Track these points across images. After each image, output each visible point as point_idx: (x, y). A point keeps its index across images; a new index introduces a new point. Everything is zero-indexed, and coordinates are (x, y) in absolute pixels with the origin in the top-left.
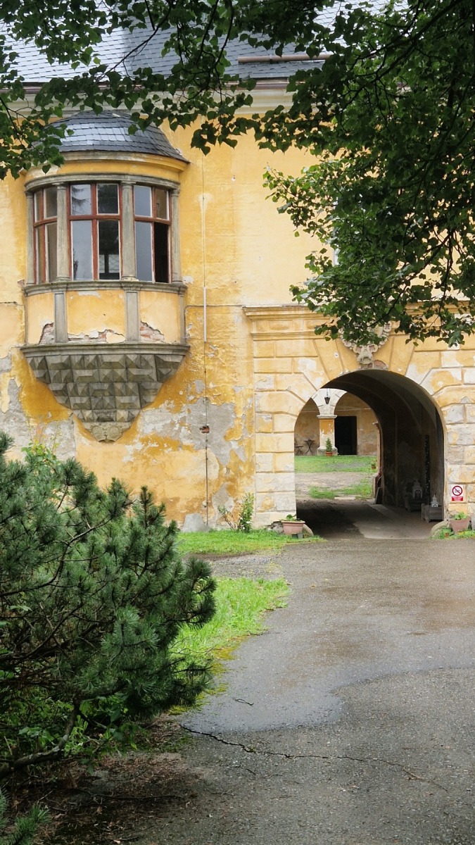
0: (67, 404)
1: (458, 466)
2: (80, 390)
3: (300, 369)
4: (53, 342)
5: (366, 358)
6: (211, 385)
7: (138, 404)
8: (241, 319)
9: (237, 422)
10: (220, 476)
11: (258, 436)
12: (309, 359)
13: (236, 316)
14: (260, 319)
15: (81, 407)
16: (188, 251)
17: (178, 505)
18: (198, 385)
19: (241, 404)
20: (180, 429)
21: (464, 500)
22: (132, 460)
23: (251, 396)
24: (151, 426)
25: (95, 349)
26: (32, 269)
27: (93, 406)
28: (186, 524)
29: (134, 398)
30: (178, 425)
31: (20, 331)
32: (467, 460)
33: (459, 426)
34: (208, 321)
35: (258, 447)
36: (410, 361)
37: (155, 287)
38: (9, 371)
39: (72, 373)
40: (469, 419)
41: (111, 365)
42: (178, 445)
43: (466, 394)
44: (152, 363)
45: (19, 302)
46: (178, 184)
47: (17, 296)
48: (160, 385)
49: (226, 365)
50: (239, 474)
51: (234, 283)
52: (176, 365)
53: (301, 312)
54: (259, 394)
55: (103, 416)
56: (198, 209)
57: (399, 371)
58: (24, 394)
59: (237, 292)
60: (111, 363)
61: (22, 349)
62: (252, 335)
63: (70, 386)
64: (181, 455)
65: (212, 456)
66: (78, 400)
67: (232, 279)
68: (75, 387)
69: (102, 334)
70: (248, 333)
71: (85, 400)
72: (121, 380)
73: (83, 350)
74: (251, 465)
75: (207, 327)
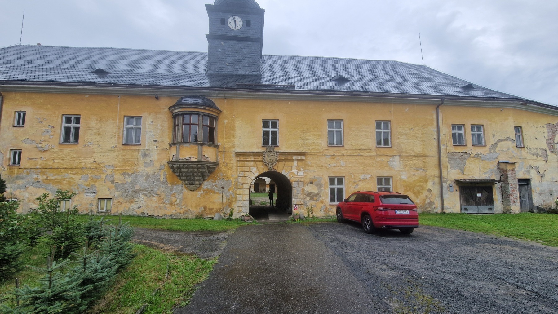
0: (181, 179)
1: (296, 199)
2: (183, 175)
3: (251, 170)
4: (175, 160)
5: (270, 168)
6: (225, 175)
7: (202, 180)
8: (234, 156)
9: (232, 185)
10: (226, 201)
11: (238, 190)
12: (254, 168)
13: (233, 155)
14: (240, 155)
15: (184, 180)
16: (220, 136)
17: (213, 210)
18: (221, 175)
19: (234, 180)
20: (215, 187)
21: (298, 209)
22: (200, 196)
23: (237, 178)
24: (206, 186)
25: (188, 163)
26: (173, 139)
27: (188, 180)
28: (215, 216)
29: (201, 178)
30: (214, 186)
31: (168, 157)
32: (299, 198)
33: (297, 188)
34: (225, 156)
35: (238, 193)
36: (283, 169)
37: (208, 145)
38: (164, 169)
39: (181, 170)
40: (299, 186)
41: (192, 168)
42: (214, 192)
43: (299, 179)
44: (206, 168)
45: (168, 149)
46: (218, 117)
47: (168, 147)
48: (209, 174)
49: (230, 169)
50: (232, 201)
51: (233, 145)
52: (214, 169)
53: (252, 154)
54: (239, 177)
55: (191, 183)
56: (223, 124)
57: (280, 172)
58: (168, 176)
59: (234, 148)
60: (192, 167)
61: (168, 162)
62: (238, 160)
63: (181, 174)
64: (215, 195)
65: (224, 195)
66: (183, 178)
67: (232, 144)
68: (182, 174)
69: (190, 158)
70: (236, 160)
71: (185, 178)
72: (196, 172)
73: (183, 163)
74: (236, 198)
75: (224, 158)
